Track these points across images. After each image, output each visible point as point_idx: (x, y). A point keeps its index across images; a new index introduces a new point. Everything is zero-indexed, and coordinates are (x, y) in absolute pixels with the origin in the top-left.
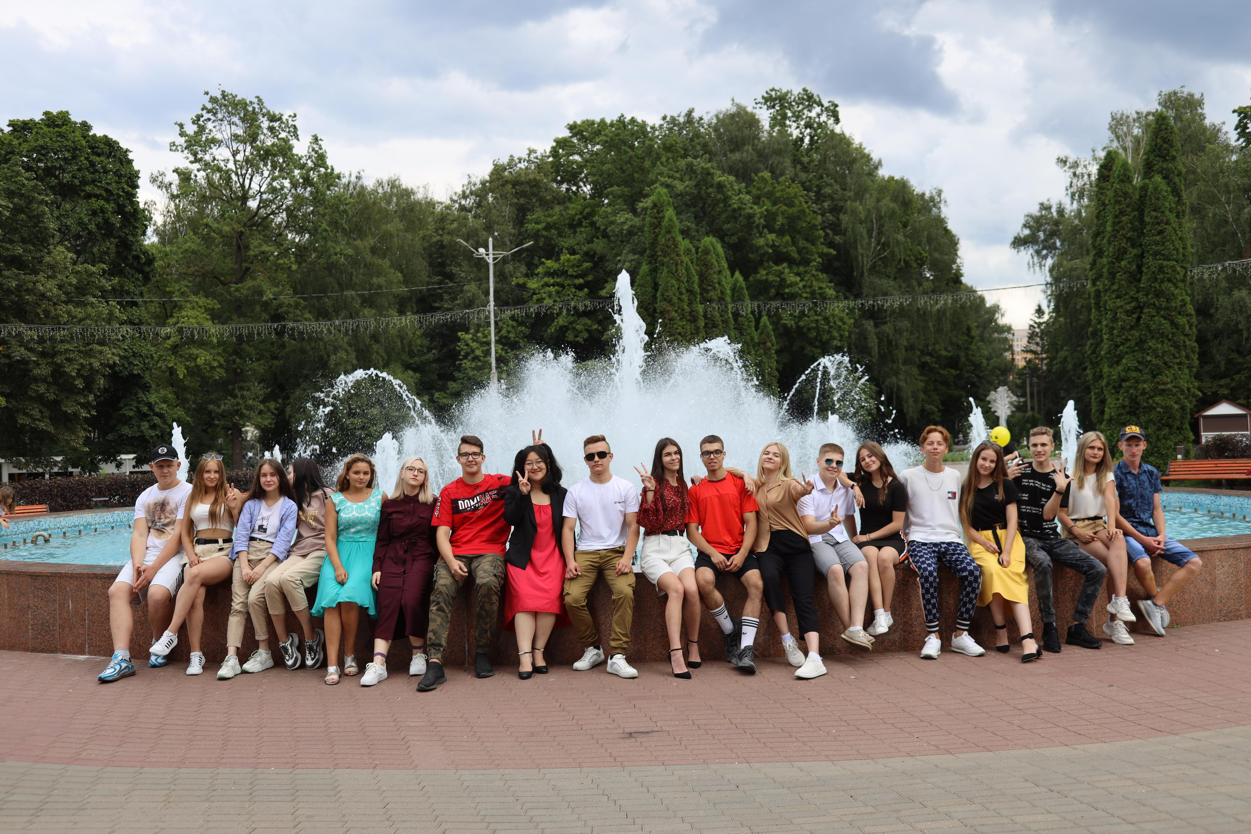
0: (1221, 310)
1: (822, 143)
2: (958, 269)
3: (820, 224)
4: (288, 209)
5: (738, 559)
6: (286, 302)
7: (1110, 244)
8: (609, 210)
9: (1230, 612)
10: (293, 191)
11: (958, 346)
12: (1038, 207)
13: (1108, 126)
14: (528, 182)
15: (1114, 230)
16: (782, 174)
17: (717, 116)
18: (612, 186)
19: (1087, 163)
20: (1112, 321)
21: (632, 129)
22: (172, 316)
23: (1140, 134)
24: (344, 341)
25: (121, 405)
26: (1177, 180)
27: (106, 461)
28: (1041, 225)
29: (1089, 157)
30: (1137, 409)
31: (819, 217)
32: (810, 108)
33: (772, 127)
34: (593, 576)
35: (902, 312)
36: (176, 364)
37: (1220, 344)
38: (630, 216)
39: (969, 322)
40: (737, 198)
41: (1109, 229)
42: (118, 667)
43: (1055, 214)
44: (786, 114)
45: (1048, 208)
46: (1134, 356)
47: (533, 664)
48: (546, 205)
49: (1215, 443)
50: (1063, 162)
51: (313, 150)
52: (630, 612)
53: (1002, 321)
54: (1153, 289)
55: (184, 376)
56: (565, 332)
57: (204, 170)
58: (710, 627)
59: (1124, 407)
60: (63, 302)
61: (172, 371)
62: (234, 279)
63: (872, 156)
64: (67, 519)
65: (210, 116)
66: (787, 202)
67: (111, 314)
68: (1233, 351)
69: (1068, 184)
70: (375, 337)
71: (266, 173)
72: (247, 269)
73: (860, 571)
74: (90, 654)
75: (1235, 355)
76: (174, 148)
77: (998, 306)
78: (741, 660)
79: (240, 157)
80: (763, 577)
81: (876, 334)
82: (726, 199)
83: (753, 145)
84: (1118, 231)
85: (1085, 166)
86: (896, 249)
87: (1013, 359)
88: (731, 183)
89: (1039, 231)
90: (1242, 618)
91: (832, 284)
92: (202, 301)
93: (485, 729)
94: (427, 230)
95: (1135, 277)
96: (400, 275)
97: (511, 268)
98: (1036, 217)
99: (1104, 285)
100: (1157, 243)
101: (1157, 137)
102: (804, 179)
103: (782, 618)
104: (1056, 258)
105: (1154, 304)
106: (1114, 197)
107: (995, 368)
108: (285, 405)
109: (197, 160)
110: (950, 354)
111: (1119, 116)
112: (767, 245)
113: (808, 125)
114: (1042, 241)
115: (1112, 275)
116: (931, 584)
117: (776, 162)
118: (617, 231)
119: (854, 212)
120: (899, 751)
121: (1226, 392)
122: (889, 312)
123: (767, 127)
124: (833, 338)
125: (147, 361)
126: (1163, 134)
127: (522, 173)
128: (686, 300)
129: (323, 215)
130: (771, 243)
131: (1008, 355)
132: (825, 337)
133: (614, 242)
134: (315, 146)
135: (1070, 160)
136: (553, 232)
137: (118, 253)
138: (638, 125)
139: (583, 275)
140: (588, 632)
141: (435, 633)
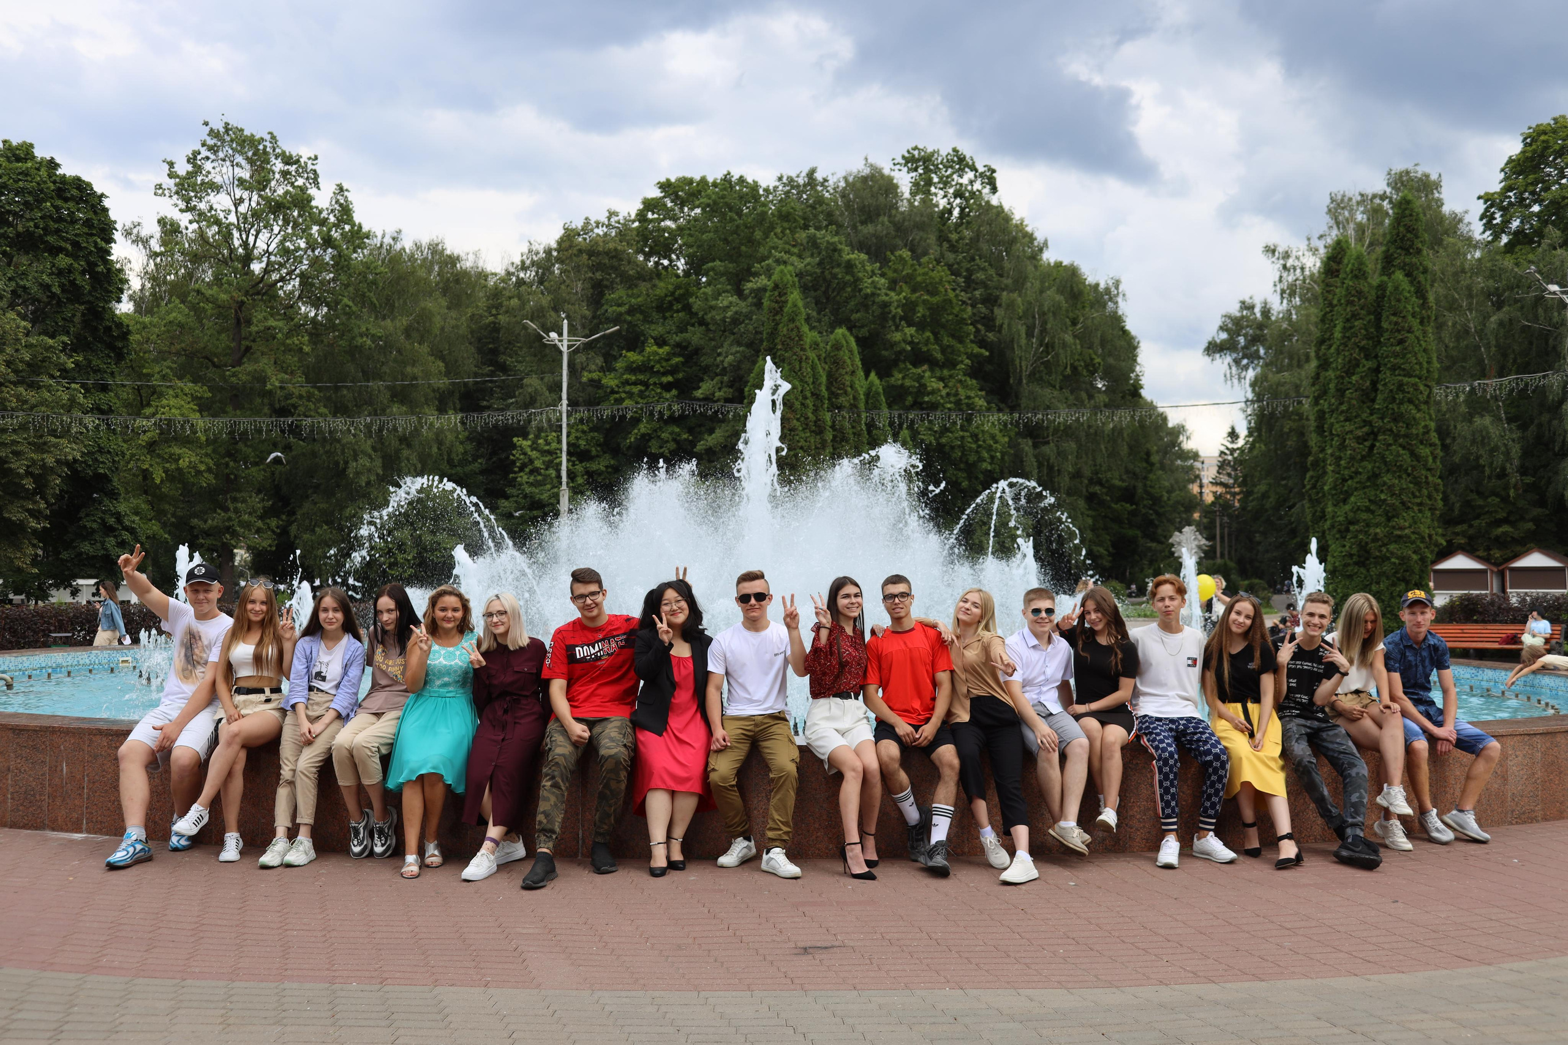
0: (1459, 441)
1: (975, 216)
2: (1137, 379)
3: (970, 318)
4: (302, 275)
5: (928, 730)
6: (296, 392)
7: (1338, 354)
8: (709, 290)
9: (1524, 813)
10: (309, 252)
11: (1134, 474)
12: (1238, 306)
13: (1326, 210)
14: (607, 253)
15: (1344, 337)
16: (925, 253)
17: (846, 179)
18: (714, 260)
19: (1300, 253)
20: (1340, 450)
21: (741, 190)
22: (149, 405)
23: (1365, 220)
24: (367, 445)
25: (82, 514)
26: (1421, 278)
27: (57, 586)
28: (1242, 328)
29: (1303, 246)
30: (1367, 559)
31: (969, 309)
32: (961, 172)
33: (913, 194)
34: (745, 747)
35: (1067, 432)
36: (151, 465)
37: (1456, 481)
38: (734, 299)
39: (1148, 446)
40: (870, 281)
41: (1337, 334)
42: (131, 850)
43: (1258, 315)
44: (931, 179)
45: (1251, 308)
46: (1365, 493)
47: (668, 858)
48: (630, 282)
49: (1461, 604)
50: (1271, 250)
51: (337, 202)
52: (792, 794)
53: (1188, 445)
54: (1390, 412)
55: (162, 481)
56: (649, 440)
57: (198, 222)
58: (891, 815)
59: (1351, 556)
60: (11, 383)
61: (146, 475)
62: (230, 361)
63: (1037, 235)
64: (31, 658)
65: (208, 154)
66: (930, 288)
67: (73, 401)
68: (1472, 491)
69: (1277, 279)
70: (405, 440)
71: (276, 229)
72: (248, 349)
73: (1078, 750)
74: (89, 832)
75: (1474, 496)
76: (160, 192)
77: (1183, 427)
78: (931, 858)
79: (243, 209)
80: (960, 754)
81: (1036, 456)
82: (857, 280)
83: (890, 216)
84: (1349, 338)
85: (1298, 258)
86: (1061, 351)
87: (1201, 493)
88: (862, 263)
89: (1239, 335)
90: (1537, 821)
91: (983, 393)
92: (189, 386)
93: (618, 939)
94: (477, 306)
95: (1368, 396)
96: (442, 364)
97: (584, 358)
98: (1236, 318)
99: (1330, 405)
100: (1396, 355)
101: (1399, 224)
102: (951, 261)
103: (981, 807)
104: (1259, 369)
105: (1391, 430)
106: (1346, 296)
107: (1178, 502)
108: (290, 523)
109: (188, 209)
110: (1124, 485)
111: (1339, 197)
112: (904, 341)
113: (958, 194)
114: (1243, 348)
115: (1341, 392)
116: (1171, 767)
117: (918, 238)
118: (718, 318)
119: (1011, 305)
120: (1148, 978)
121: (1462, 541)
122: (1051, 430)
123: (907, 195)
124: (981, 460)
125: (117, 459)
126: (1406, 220)
127: (600, 241)
128: (811, 405)
129: (347, 286)
130: (909, 339)
131: (1195, 489)
132: (972, 458)
133: (714, 332)
134: (339, 197)
135: (1281, 249)
136: (639, 316)
137: (86, 323)
138: (748, 185)
139: (673, 371)
140: (737, 820)
141: (547, 815)
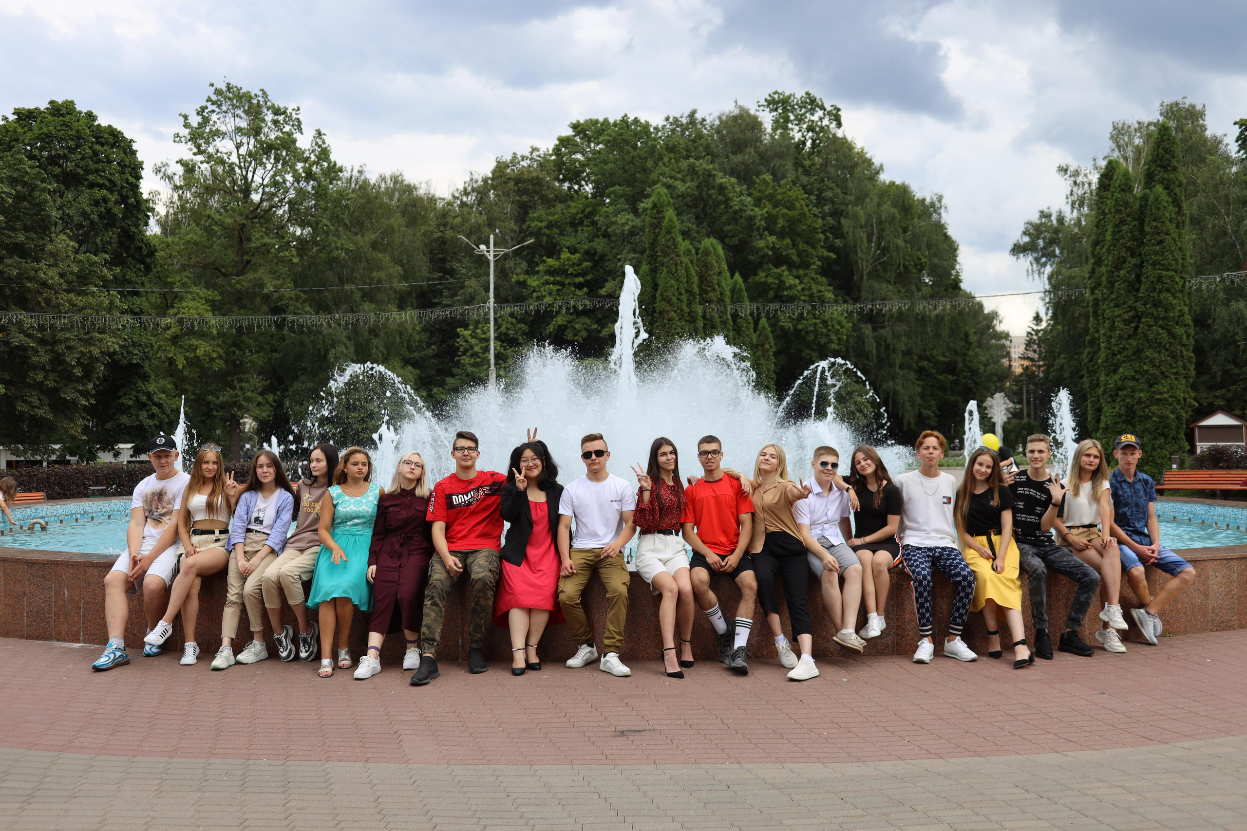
0: (1218, 321)
1: (824, 146)
2: (958, 275)
3: (821, 228)
4: (290, 202)
5: (733, 560)
6: (287, 294)
7: (1109, 253)
8: (610, 209)
9: (1223, 622)
10: (296, 185)
11: (955, 351)
12: (1038, 215)
13: (1109, 136)
14: (531, 181)
15: (1113, 239)
16: (784, 177)
17: (720, 118)
18: (614, 185)
19: (1088, 172)
20: (1110, 330)
21: (635, 129)
22: (172, 307)
23: (1141, 144)
24: (342, 335)
25: (121, 393)
26: (1177, 190)
27: (103, 449)
28: (1041, 233)
29: (1090, 167)
30: (1133, 418)
31: (820, 221)
32: (812, 111)
33: (774, 130)
34: (587, 574)
35: (901, 317)
36: (175, 354)
37: (1217, 354)
38: (631, 216)
39: (967, 328)
40: (738, 200)
41: (1109, 238)
42: (112, 656)
43: (1055, 222)
44: (788, 117)
45: (1048, 216)
46: (1131, 365)
47: (527, 661)
48: (548, 203)
49: (1210, 453)
50: (1063, 170)
51: (317, 144)
52: (624, 610)
53: (1000, 328)
54: (1151, 299)
55: (184, 367)
56: (564, 331)
57: (208, 163)
58: (703, 626)
59: (1120, 415)
60: (64, 291)
61: (171, 362)
62: (235, 271)
63: (874, 160)
65: (214, 107)
66: (788, 204)
67: (112, 303)
68: (1230, 362)
69: (1069, 193)
70: (374, 332)
71: (269, 166)
72: (249, 262)
73: (854, 574)
74: (85, 642)
75: (1232, 366)
76: (178, 139)
77: (996, 313)
78: (734, 660)
79: (243, 151)
80: (758, 578)
81: (874, 338)
82: (727, 200)
83: (755, 148)
84: (1118, 240)
85: (1086, 175)
86: (895, 254)
87: (1010, 366)
88: (732, 185)
89: (1039, 238)
90: (1234, 629)
91: (831, 288)
92: (203, 292)
93: (477, 725)
94: (429, 225)
95: (1134, 287)
96: (400, 269)
97: (512, 264)
98: (1036, 224)
99: (1103, 294)
100: (1156, 253)
101: (1159, 147)
102: (805, 183)
103: (775, 620)
104: (1055, 266)
105: (1152, 314)
106: (1115, 206)
107: (992, 374)
108: (284, 398)
109: (200, 152)
110: (947, 360)
111: (1120, 126)
112: (767, 247)
113: (810, 129)
114: (1042, 249)
115: (1111, 284)
116: (925, 587)
117: (778, 164)
118: (618, 231)
119: (855, 217)
120: (890, 755)
121: (1221, 402)
122: (887, 317)
123: (769, 130)
124: (831, 341)
125: (146, 350)
126: (1165, 144)
127: (525, 171)
128: (685, 300)
129: (325, 210)
130: (771, 245)
131: (1005, 362)
132: (823, 340)
133: (615, 242)
134: (318, 140)
135: (1072, 169)
136: (555, 230)
137: (121, 243)
138: (641, 125)
139: (583, 274)
140: (582, 630)
141: (428, 627)
